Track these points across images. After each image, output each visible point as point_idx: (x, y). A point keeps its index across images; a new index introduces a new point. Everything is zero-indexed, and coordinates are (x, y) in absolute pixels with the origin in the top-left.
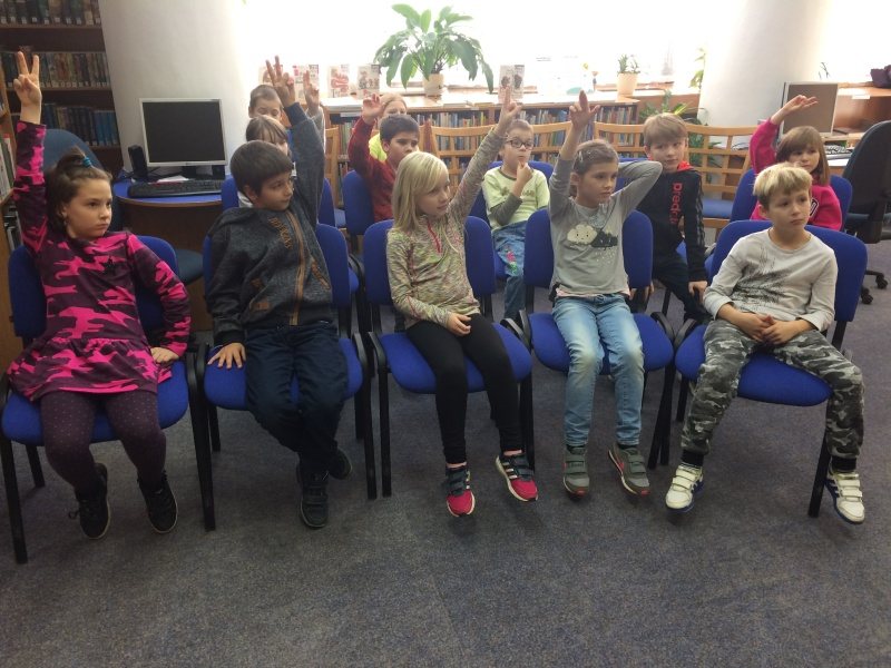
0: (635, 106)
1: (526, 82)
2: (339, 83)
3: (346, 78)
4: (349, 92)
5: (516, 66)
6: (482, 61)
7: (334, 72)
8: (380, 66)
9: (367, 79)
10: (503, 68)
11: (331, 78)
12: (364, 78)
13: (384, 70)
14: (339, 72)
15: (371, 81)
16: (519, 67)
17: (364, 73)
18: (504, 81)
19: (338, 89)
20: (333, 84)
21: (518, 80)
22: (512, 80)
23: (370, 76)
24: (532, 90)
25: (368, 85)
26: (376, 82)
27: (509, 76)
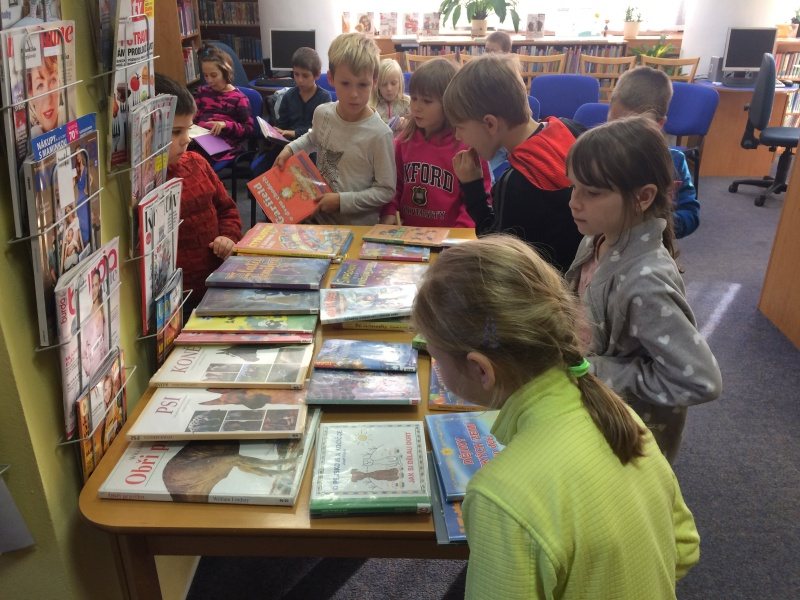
6: (512, 10)
8: (440, 14)
9: (430, 23)
15: (433, 24)
17: (428, 19)
23: (432, 21)
24: (552, 34)
25: (430, 27)
26: (437, 25)
27: (534, 22)
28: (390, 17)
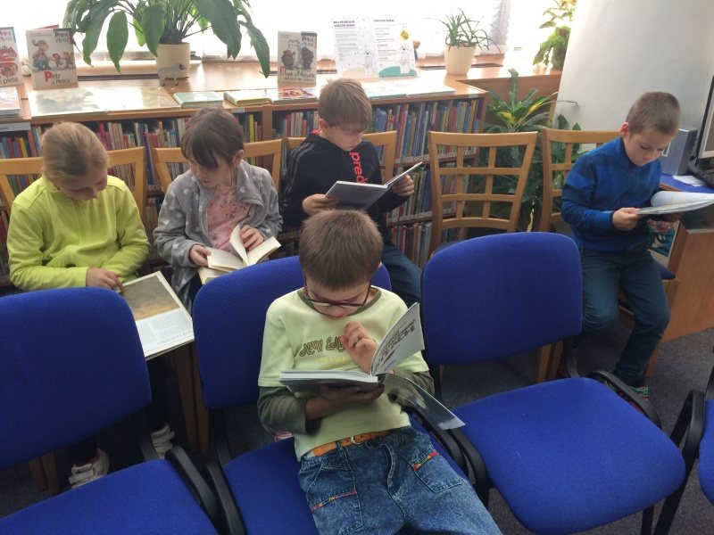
0: (480, 98)
3: (13, 52)
5: (304, 34)
6: (249, 24)
8: (71, 32)
9: (49, 53)
10: (283, 36)
13: (79, 37)
15: (57, 58)
16: (310, 37)
17: (40, 44)
18: (286, 58)
21: (308, 56)
22: (297, 57)
23: (54, 48)
25: (52, 64)
26: (70, 59)
27: (294, 49)
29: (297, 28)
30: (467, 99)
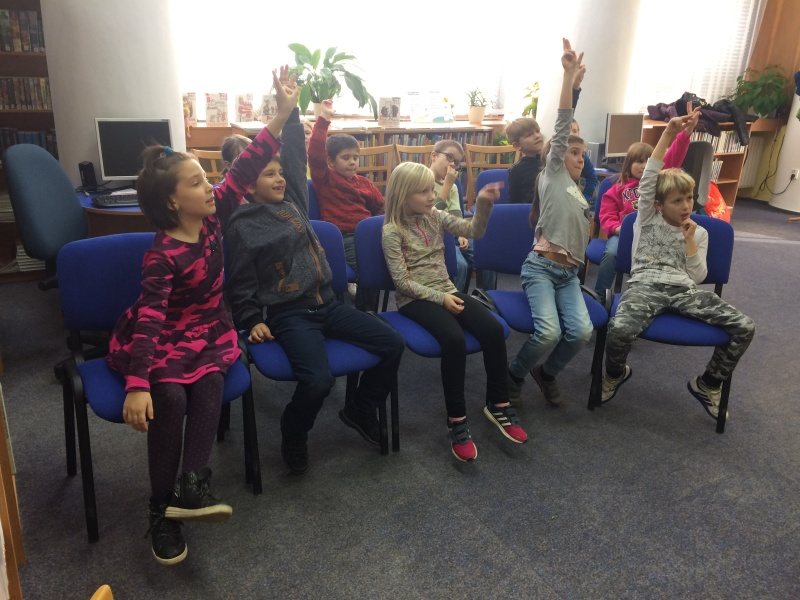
0: (490, 132)
1: (403, 111)
2: (244, 109)
3: (250, 105)
4: (252, 118)
5: (394, 98)
7: (241, 100)
9: (269, 107)
10: (382, 99)
11: (238, 105)
12: (267, 106)
14: (245, 100)
15: (272, 109)
16: (396, 99)
17: (267, 101)
18: (384, 111)
19: (244, 115)
20: (240, 110)
21: (395, 110)
22: (390, 110)
23: (272, 104)
24: (407, 119)
25: (270, 112)
27: (388, 106)
28: (218, 99)
29: (390, 95)
30: (482, 132)
